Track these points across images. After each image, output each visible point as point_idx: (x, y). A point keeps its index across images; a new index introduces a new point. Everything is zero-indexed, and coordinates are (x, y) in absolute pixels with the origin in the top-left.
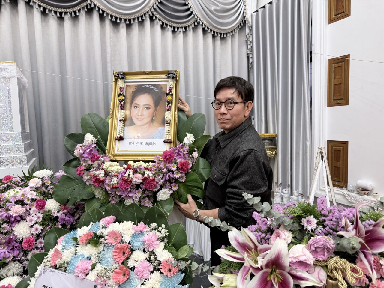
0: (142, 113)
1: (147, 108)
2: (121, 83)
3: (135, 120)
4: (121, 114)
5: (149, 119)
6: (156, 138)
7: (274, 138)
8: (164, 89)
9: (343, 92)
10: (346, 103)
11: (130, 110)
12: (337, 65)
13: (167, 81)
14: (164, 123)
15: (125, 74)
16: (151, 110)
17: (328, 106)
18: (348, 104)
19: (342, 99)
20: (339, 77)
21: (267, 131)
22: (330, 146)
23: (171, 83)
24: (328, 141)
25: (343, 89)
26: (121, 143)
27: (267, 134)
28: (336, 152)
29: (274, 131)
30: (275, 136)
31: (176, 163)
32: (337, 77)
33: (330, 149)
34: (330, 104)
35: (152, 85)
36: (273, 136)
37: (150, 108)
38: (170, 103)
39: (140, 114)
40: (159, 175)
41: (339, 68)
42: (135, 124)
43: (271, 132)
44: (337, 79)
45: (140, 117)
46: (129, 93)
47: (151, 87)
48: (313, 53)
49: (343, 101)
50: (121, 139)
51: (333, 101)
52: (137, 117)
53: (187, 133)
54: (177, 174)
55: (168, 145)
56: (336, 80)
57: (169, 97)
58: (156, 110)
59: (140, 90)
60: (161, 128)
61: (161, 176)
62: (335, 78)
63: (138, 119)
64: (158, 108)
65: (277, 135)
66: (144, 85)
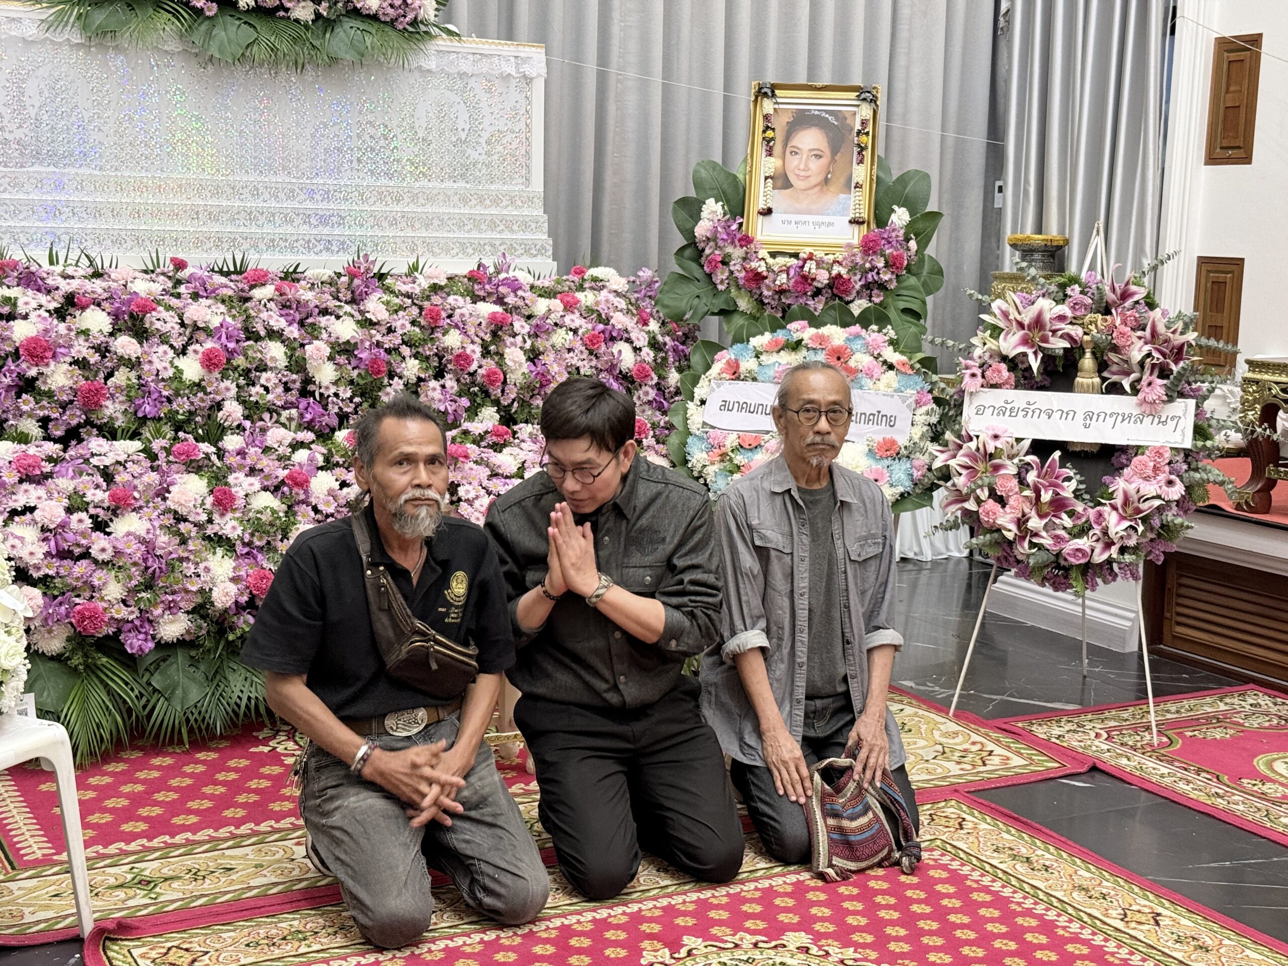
0: (806, 165)
1: (816, 156)
2: (768, 106)
3: (792, 178)
4: (768, 165)
5: (821, 178)
6: (834, 215)
7: (1059, 248)
8: (848, 121)
9: (1241, 128)
10: (1247, 159)
11: (784, 159)
12: (1233, 56)
13: (858, 106)
14: (849, 185)
15: (773, 87)
16: (824, 161)
17: (1206, 163)
18: (1250, 163)
19: (1239, 147)
20: (1237, 88)
21: (1039, 229)
22: (1204, 273)
23: (866, 111)
24: (1200, 258)
25: (1242, 121)
26: (767, 219)
27: (1040, 237)
28: (1216, 287)
29: (1062, 230)
30: (1061, 243)
31: (882, 255)
32: (1232, 89)
33: (1203, 280)
34: (1212, 159)
35: (826, 111)
36: (1055, 244)
37: (820, 157)
38: (862, 149)
39: (802, 167)
40: (855, 274)
41: (1238, 64)
42: (792, 186)
43: (1053, 231)
44: (1234, 92)
45: (802, 174)
46: (780, 124)
47: (824, 114)
48: (1178, 15)
49: (1240, 153)
50: (768, 212)
51: (1218, 150)
52: (797, 172)
53: (895, 207)
54: (885, 273)
55: (856, 227)
56: (1229, 96)
57: (864, 138)
58: (833, 160)
59: (802, 120)
60: (842, 196)
61: (859, 276)
62: (1227, 91)
63: (798, 176)
64: (837, 158)
65: (1067, 242)
66: (809, 110)
